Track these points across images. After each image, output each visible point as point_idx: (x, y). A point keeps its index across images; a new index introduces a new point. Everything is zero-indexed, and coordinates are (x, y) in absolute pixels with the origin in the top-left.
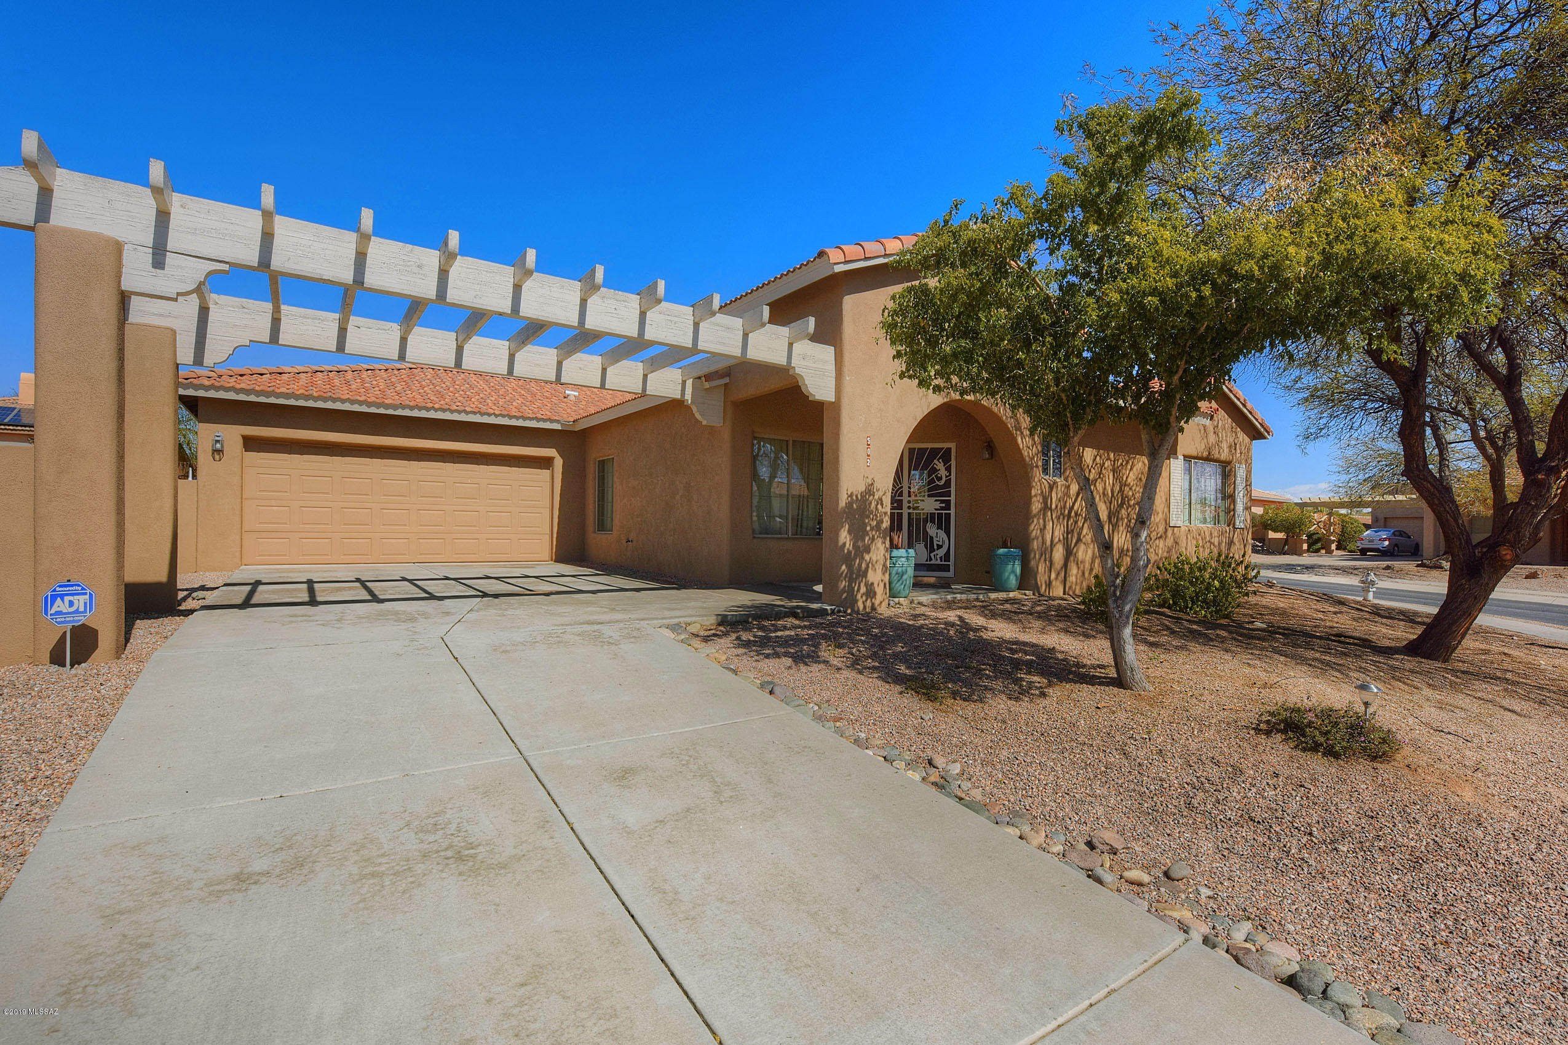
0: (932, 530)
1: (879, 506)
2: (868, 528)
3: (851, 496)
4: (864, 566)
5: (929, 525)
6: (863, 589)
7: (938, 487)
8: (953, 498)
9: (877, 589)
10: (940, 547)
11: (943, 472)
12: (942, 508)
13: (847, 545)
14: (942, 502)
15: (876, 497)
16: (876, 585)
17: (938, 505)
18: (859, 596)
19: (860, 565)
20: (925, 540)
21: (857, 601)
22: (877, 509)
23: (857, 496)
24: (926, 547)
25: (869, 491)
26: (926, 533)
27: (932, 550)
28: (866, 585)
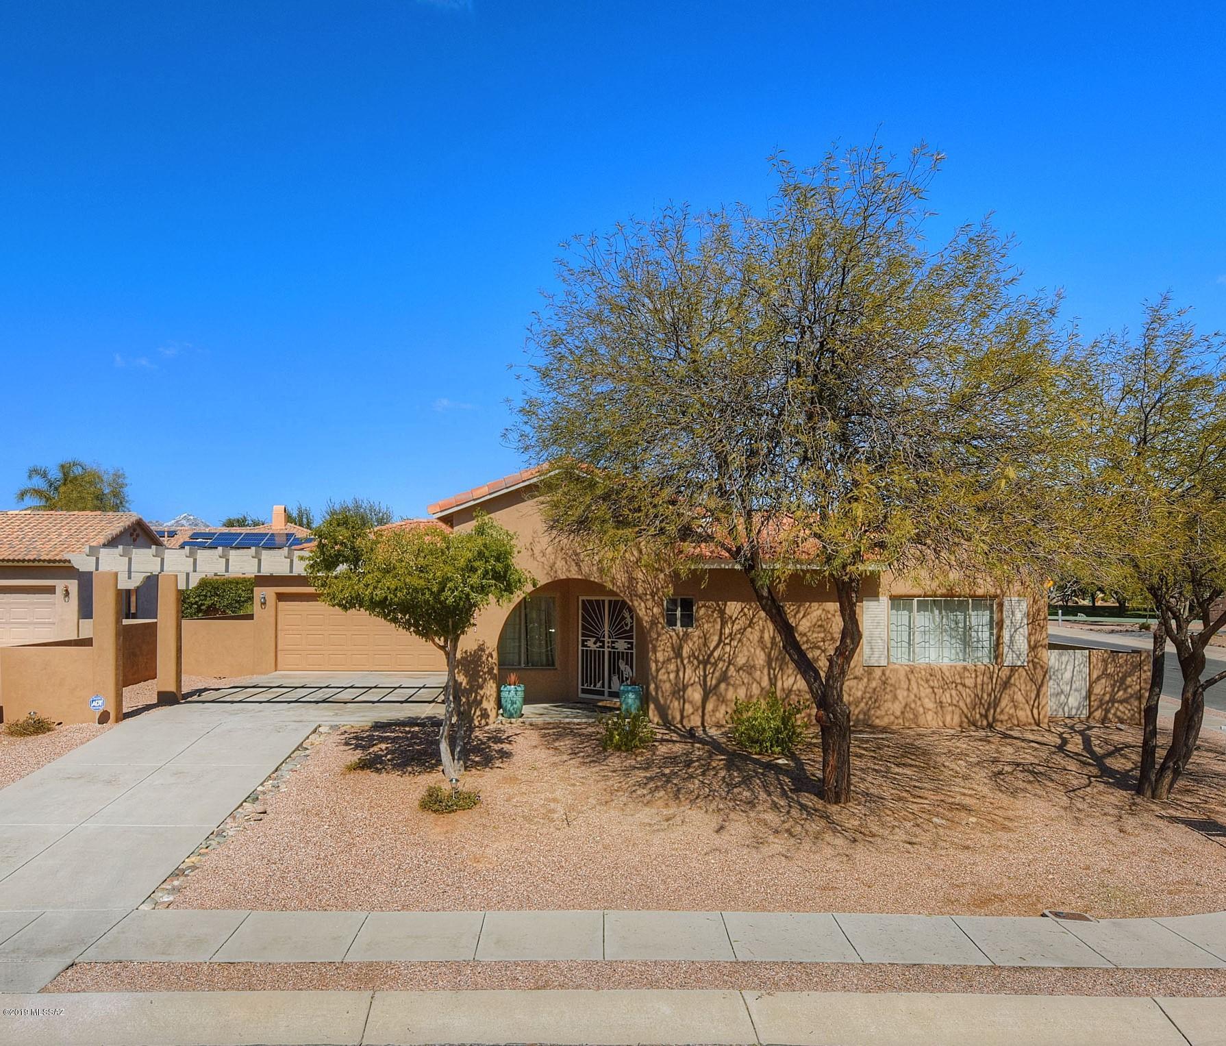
0: (622, 666)
1: (490, 659)
2: (481, 673)
3: (466, 652)
4: (478, 698)
5: (620, 661)
6: (478, 713)
7: (626, 632)
8: (634, 641)
9: (490, 713)
10: (627, 679)
11: (629, 620)
12: (629, 649)
13: (464, 685)
14: (629, 643)
15: (487, 652)
16: (489, 710)
17: (626, 646)
18: (475, 717)
19: (476, 697)
20: (618, 674)
21: (473, 719)
22: (487, 660)
23: (470, 653)
24: (619, 678)
25: (481, 648)
26: (619, 668)
27: (623, 681)
28: (481, 710)
